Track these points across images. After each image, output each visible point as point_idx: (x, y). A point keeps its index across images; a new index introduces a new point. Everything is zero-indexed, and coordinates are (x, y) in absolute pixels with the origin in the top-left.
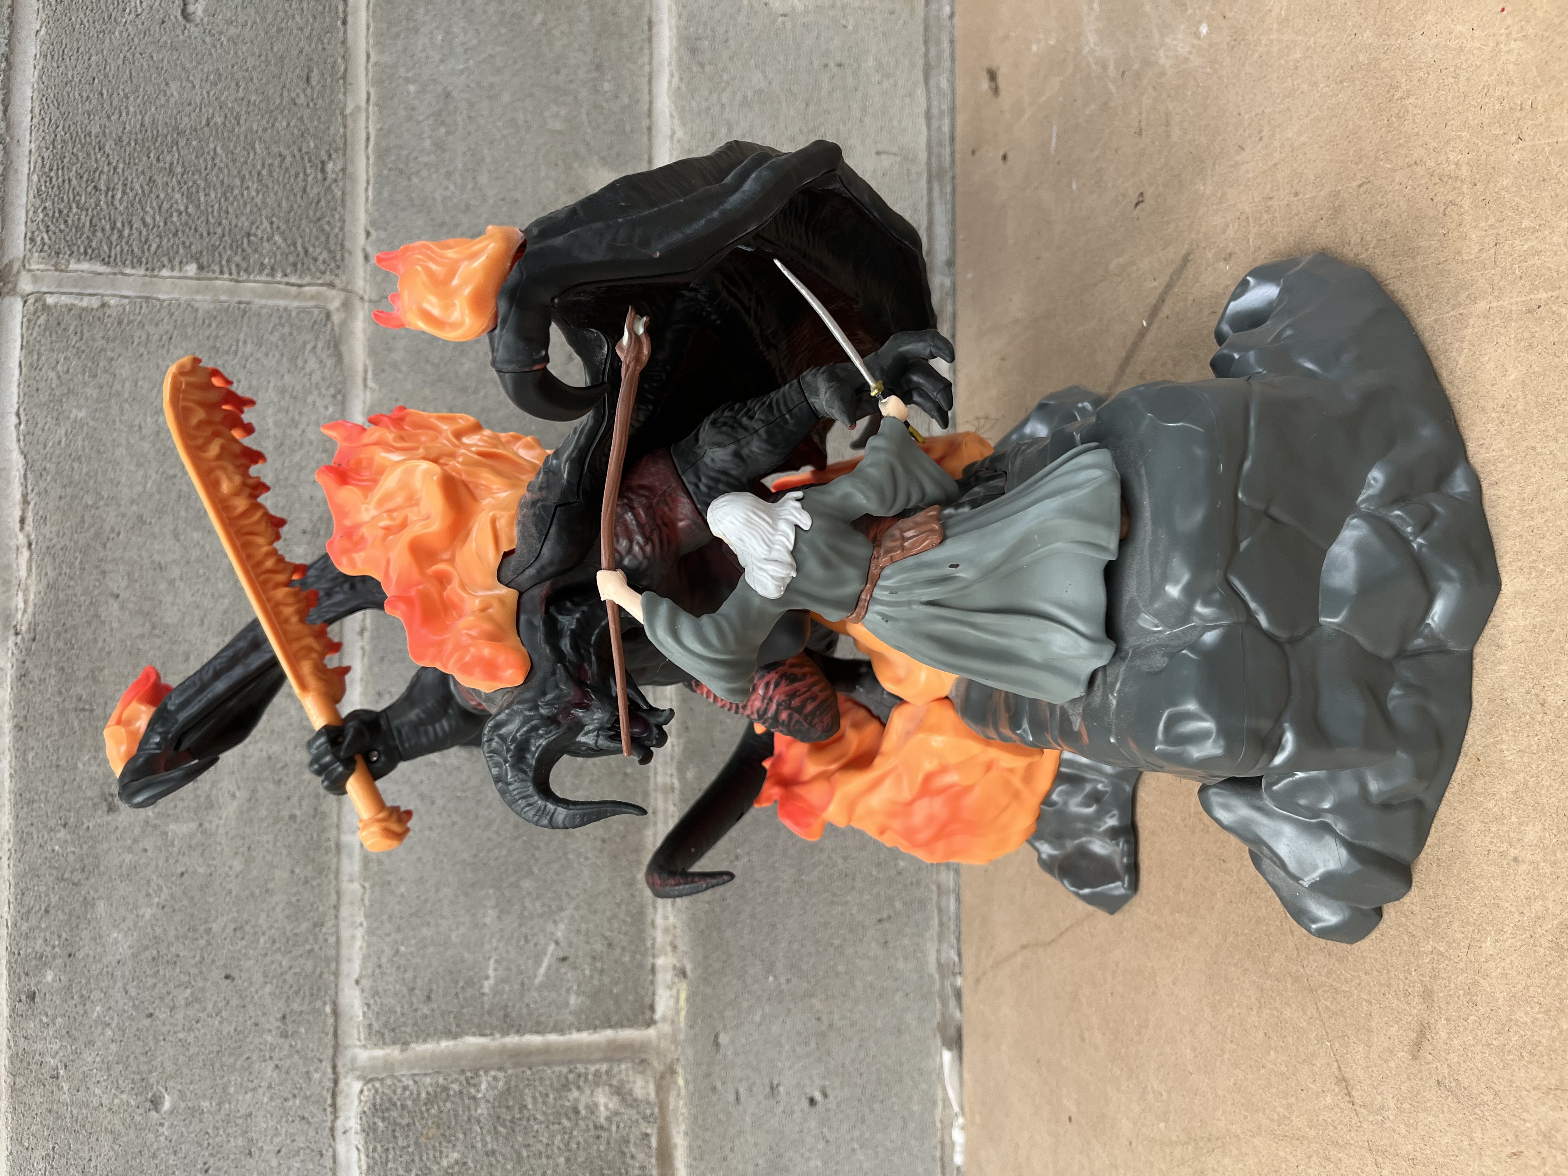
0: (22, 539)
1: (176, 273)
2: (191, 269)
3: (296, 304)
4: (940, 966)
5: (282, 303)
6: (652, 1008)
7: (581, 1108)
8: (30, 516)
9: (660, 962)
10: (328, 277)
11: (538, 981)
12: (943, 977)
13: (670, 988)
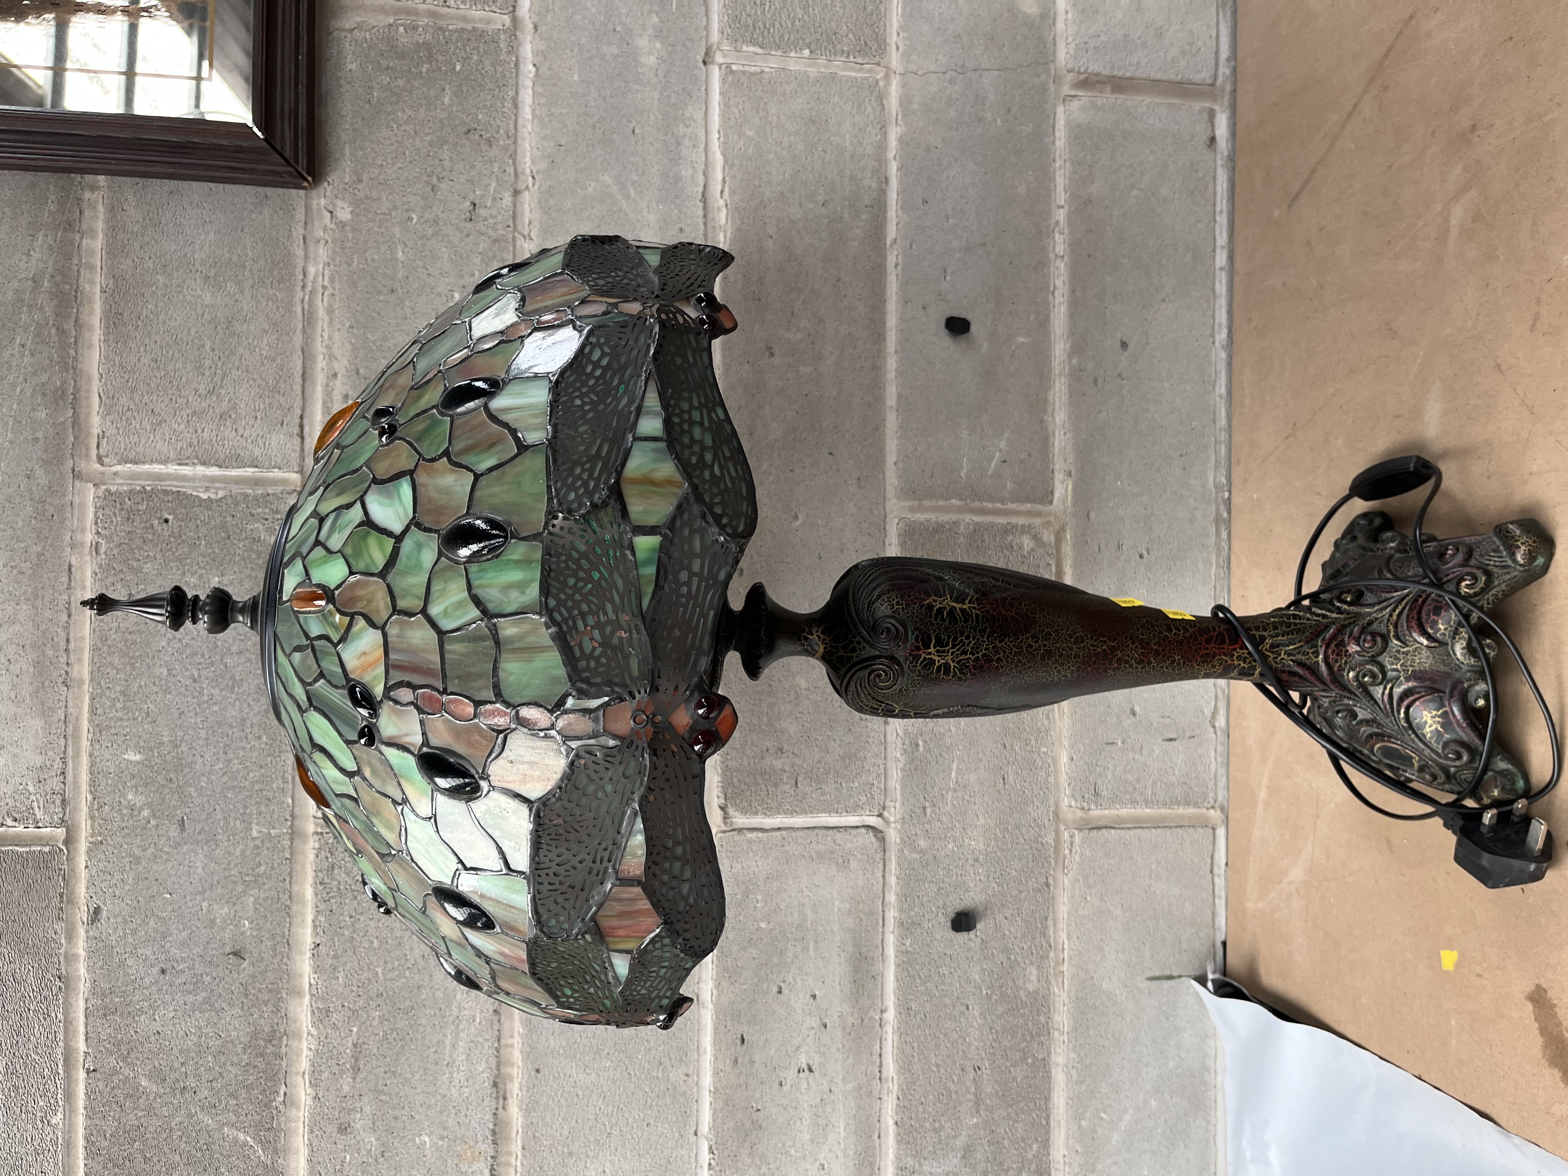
0: (721, 202)
1: (798, 55)
2: (807, 52)
3: (859, 75)
4: (1215, 486)
5: (853, 74)
6: (1052, 493)
7: (1014, 544)
8: (727, 189)
9: (1057, 467)
10: (877, 59)
11: (990, 472)
12: (1216, 493)
13: (1062, 482)
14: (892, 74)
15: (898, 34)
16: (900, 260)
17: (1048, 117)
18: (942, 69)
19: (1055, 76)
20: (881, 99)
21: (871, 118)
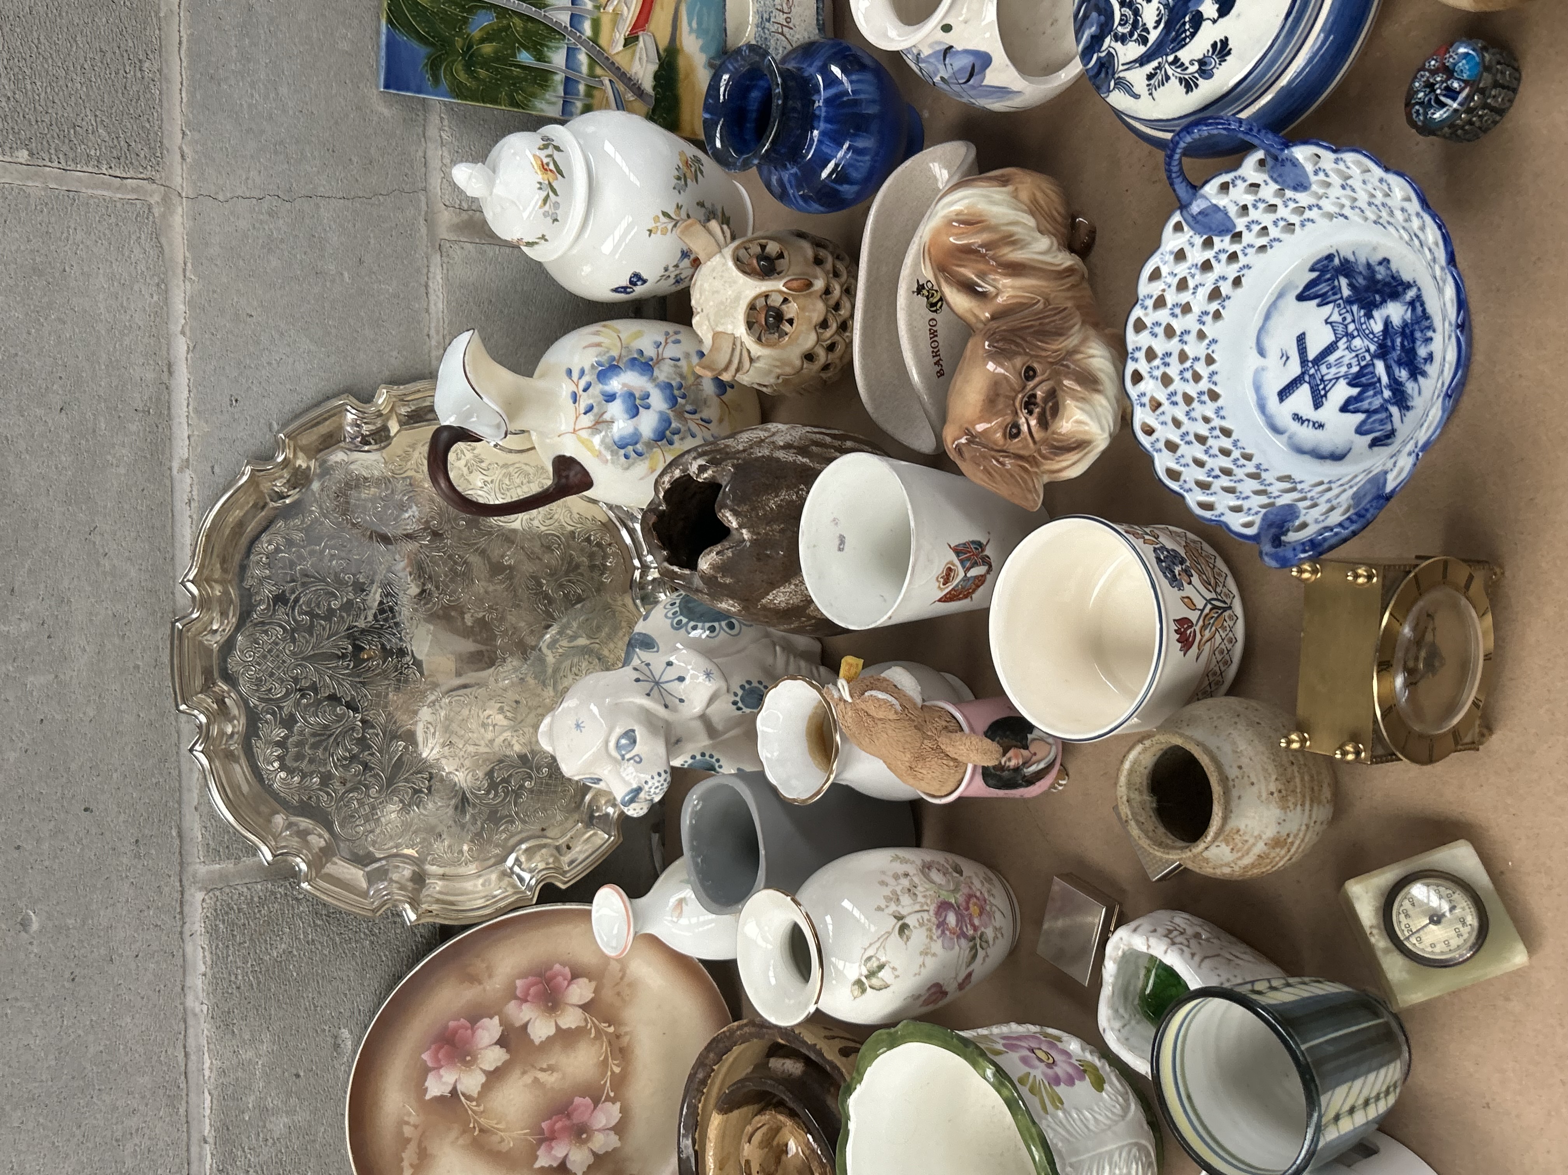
14: (176, 199)
15: (184, 133)
16: (195, 493)
17: (418, 270)
18: (257, 194)
19: (426, 213)
20: (157, 236)
21: (142, 267)
